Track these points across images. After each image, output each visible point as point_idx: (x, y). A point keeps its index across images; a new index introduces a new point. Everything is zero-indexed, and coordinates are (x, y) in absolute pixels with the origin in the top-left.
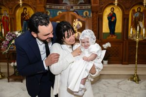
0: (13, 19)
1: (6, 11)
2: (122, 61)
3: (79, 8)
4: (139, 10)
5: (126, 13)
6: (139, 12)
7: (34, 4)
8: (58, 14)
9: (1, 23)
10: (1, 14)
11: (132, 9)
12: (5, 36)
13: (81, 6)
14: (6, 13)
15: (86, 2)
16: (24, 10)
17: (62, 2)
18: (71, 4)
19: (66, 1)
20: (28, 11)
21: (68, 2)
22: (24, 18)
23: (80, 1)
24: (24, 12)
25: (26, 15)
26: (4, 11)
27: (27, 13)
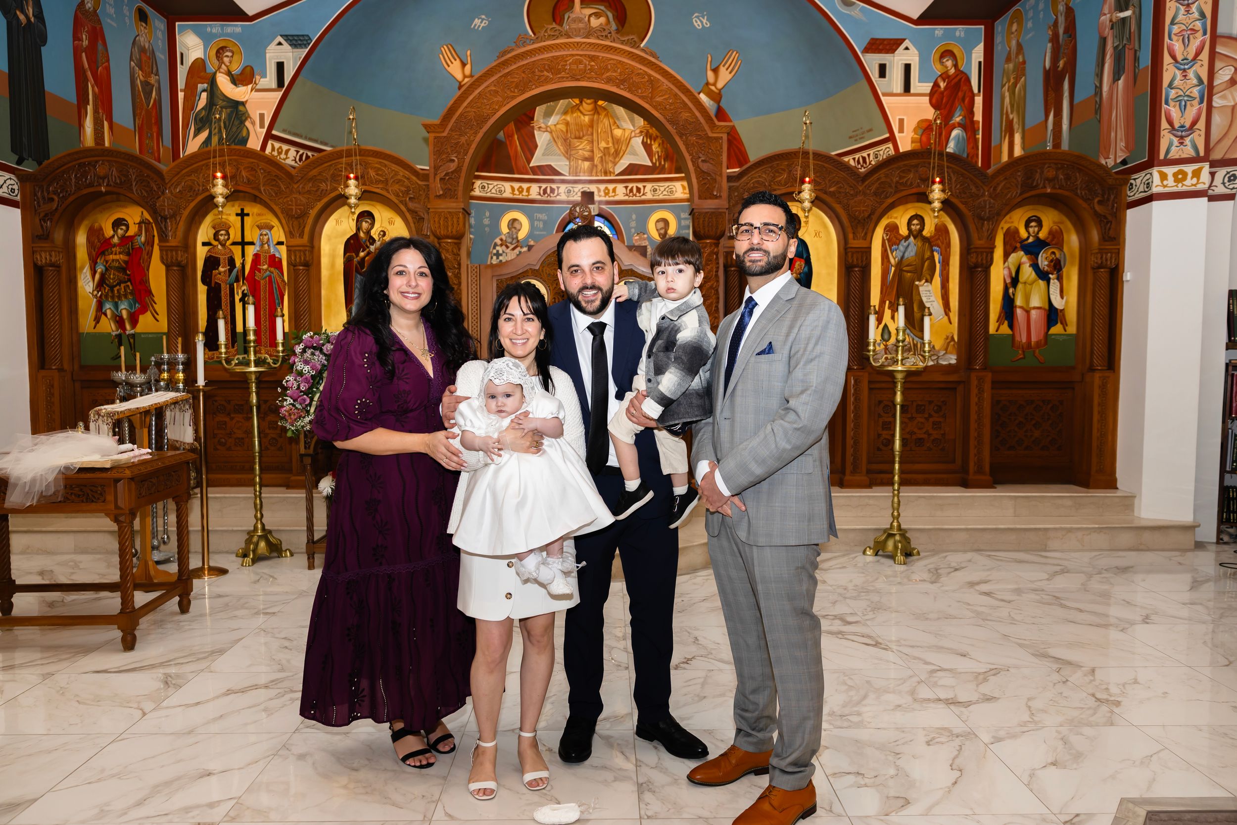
0: (307, 265)
2: (843, 472)
3: (621, 192)
4: (915, 227)
5: (855, 243)
6: (918, 235)
7: (412, 196)
8: (504, 229)
9: (241, 289)
10: (243, 243)
11: (884, 222)
12: (290, 351)
13: (634, 185)
14: (269, 239)
15: (660, 163)
16: (361, 224)
17: (529, 162)
18: (576, 173)
19: (550, 157)
20: (380, 229)
21: (561, 164)
22: (359, 262)
23: (629, 156)
24: (361, 232)
25: (368, 247)
26: (260, 228)
27: (376, 237)
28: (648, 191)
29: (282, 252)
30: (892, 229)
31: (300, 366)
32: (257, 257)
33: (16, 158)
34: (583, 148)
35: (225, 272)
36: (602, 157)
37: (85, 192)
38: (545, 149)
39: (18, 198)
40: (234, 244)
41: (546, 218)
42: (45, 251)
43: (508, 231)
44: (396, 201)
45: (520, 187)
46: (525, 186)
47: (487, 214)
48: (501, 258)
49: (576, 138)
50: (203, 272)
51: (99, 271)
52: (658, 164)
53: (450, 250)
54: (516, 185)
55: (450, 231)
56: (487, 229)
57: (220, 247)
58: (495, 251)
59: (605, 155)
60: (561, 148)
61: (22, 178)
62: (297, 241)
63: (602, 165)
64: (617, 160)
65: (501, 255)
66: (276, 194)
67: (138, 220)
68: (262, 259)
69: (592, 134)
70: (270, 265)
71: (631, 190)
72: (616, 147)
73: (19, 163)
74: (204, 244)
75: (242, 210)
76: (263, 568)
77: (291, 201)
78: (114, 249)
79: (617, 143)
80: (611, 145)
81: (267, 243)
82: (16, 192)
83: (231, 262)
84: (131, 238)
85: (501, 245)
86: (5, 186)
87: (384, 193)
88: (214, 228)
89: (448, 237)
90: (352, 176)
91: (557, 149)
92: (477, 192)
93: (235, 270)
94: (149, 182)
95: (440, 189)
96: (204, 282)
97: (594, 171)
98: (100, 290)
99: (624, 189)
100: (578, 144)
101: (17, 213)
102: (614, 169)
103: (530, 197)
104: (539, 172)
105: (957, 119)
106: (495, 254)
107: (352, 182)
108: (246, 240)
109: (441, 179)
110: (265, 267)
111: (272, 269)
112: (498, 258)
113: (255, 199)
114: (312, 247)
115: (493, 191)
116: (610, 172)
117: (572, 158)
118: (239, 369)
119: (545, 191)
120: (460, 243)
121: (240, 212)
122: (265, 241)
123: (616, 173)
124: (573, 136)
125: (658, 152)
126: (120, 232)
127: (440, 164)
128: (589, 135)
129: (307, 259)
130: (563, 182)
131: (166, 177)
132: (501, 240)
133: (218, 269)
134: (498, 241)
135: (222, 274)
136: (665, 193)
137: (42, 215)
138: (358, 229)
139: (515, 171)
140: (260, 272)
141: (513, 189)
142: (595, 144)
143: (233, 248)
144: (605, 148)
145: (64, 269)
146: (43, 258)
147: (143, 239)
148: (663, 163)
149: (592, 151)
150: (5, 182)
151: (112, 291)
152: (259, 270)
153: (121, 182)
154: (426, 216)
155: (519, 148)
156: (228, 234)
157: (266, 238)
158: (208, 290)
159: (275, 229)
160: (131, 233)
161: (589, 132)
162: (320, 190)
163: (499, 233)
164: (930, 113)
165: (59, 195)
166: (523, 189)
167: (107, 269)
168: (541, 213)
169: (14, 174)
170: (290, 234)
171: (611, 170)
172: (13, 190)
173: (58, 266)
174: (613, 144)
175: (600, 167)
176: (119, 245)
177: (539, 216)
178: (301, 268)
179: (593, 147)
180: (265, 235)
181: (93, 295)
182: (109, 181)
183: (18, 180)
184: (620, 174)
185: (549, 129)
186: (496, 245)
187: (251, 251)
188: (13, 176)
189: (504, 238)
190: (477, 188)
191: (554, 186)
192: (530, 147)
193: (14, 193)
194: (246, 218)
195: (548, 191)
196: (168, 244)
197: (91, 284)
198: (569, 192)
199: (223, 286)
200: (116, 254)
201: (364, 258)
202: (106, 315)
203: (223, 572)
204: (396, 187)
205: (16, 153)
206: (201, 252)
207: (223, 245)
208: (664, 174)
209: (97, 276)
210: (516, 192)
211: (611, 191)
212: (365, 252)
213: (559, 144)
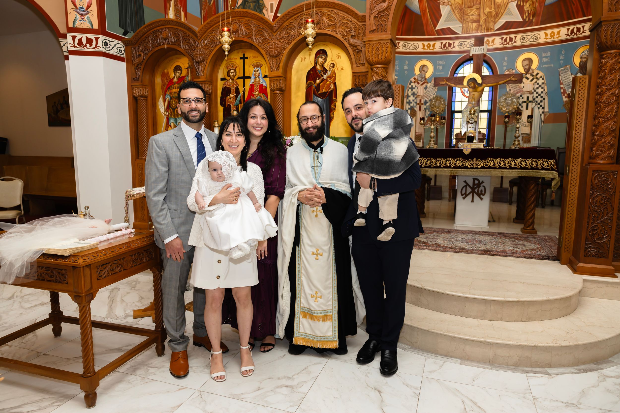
0: (283, 90)
1: (260, 66)
3: (498, 42)
7: (353, 34)
8: (417, 72)
10: (244, 78)
13: (508, 36)
14: (259, 74)
15: (529, 19)
16: (318, 59)
17: (435, 27)
18: (467, 32)
19: (449, 22)
20: (331, 62)
21: (457, 27)
22: (316, 87)
23: (506, 16)
24: (318, 65)
25: (322, 76)
26: (254, 66)
27: (327, 68)
28: (518, 40)
29: (266, 83)
32: (252, 85)
33: (123, 31)
34: (472, 13)
35: (234, 97)
36: (486, 19)
37: (157, 49)
38: (447, 17)
39: (124, 56)
40: (239, 78)
41: (444, 63)
42: (138, 88)
43: (419, 73)
44: (342, 39)
45: (429, 44)
46: (432, 43)
47: (407, 63)
48: (414, 90)
49: (468, 7)
50: (221, 98)
51: (167, 99)
52: (527, 20)
53: (380, 74)
54: (426, 43)
55: (380, 58)
56: (406, 72)
57: (231, 81)
58: (410, 86)
59: (488, 17)
60: (458, 15)
61: (126, 43)
62: (275, 74)
63: (486, 25)
64: (497, 19)
65: (414, 88)
66: (263, 41)
67: (187, 66)
68: (255, 88)
69: (480, 3)
70: (260, 92)
71: (506, 40)
72: (497, 11)
73: (125, 34)
74: (222, 79)
75: (244, 55)
77: (272, 45)
78: (174, 85)
79: (498, 8)
80: (493, 9)
81: (258, 76)
82: (123, 52)
83: (237, 90)
84: (183, 78)
85: (415, 82)
86: (115, 48)
87: (333, 34)
88: (227, 68)
89: (378, 63)
90: (310, 20)
91: (455, 16)
92: (401, 49)
93: (239, 96)
94: (190, 40)
95: (374, 25)
96: (221, 104)
97: (480, 29)
98: (168, 111)
99: (501, 40)
100: (470, 11)
101: (123, 65)
102: (494, 26)
103: (435, 50)
104: (442, 34)
106: (410, 88)
107: (310, 25)
108: (246, 75)
109: (375, 17)
110: (257, 93)
111: (261, 94)
112: (412, 91)
113: (251, 47)
114: (286, 78)
115: (411, 48)
116: (491, 29)
117: (465, 22)
119: (445, 46)
120: (387, 68)
121: (242, 56)
122: (257, 75)
123: (495, 29)
124: (466, 7)
125: (528, 11)
126: (178, 74)
127: (374, 5)
128: (478, 4)
129: (281, 86)
130: (457, 38)
131: (198, 35)
132: (415, 79)
133: (229, 95)
134: (413, 80)
135: (232, 99)
136: (531, 40)
137: (136, 65)
138: (316, 63)
139: (426, 33)
140: (253, 96)
141: (424, 45)
142: (482, 10)
143: (238, 81)
144: (488, 12)
145: (149, 99)
146: (137, 92)
147: (189, 78)
148: (531, 18)
149: (479, 16)
150: (115, 45)
151: (174, 112)
152: (253, 95)
153: (175, 41)
154: (363, 49)
155: (429, 18)
156: (235, 72)
157: (257, 73)
158: (224, 110)
159: (263, 66)
160: (183, 75)
161: (478, 2)
162: (291, 36)
163: (414, 74)
165: (144, 52)
166: (430, 45)
167: (171, 98)
168: (441, 60)
169: (121, 41)
170: (271, 68)
171: (492, 27)
172: (120, 51)
173: (146, 97)
174: (495, 8)
175: (484, 26)
176: (177, 83)
177: (440, 62)
178: (278, 92)
179: (480, 13)
180: (257, 71)
181: (164, 114)
182: (168, 41)
183: (124, 45)
184: (498, 29)
185: (450, 3)
186: (411, 82)
188: (120, 42)
189: (416, 78)
190: (401, 46)
191: (451, 42)
192: (437, 16)
193: (121, 52)
194: (246, 60)
195: (447, 45)
196: (200, 80)
197: (163, 107)
198: (461, 44)
199: (232, 106)
200: (175, 89)
201: (319, 84)
202: (171, 126)
204: (342, 29)
205: (123, 29)
206: (220, 85)
207: (233, 80)
208: (532, 26)
209: (166, 103)
210: (426, 48)
211: (491, 42)
212: (320, 80)
213: (456, 13)
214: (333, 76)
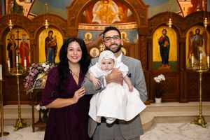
0: (35, 45)
1: (25, 35)
4: (198, 32)
5: (182, 37)
7: (63, 26)
9: (18, 51)
10: (18, 40)
11: (189, 31)
12: (28, 69)
14: (25, 38)
17: (92, 21)
18: (103, 23)
19: (96, 20)
20: (55, 35)
23: (115, 19)
25: (51, 40)
26: (23, 35)
27: (53, 37)
28: (120, 27)
29: (29, 42)
30: (191, 33)
31: (30, 73)
34: (104, 17)
35: (13, 47)
38: (95, 18)
40: (16, 40)
41: (96, 34)
43: (87, 37)
46: (91, 27)
47: (82, 33)
50: (8, 47)
54: (89, 26)
56: (82, 36)
57: (12, 40)
59: (109, 19)
62: (32, 39)
64: (112, 20)
66: (27, 26)
70: (25, 45)
75: (18, 31)
76: (20, 131)
77: (31, 28)
83: (15, 44)
85: (86, 40)
87: (55, 25)
88: (10, 35)
90: (46, 20)
91: (98, 18)
92: (79, 28)
93: (16, 47)
103: (92, 29)
105: (198, 7)
107: (46, 22)
109: (71, 21)
113: (21, 28)
115: (83, 28)
117: (102, 20)
118: (13, 74)
119: (95, 28)
123: (112, 23)
127: (70, 17)
129: (35, 43)
130: (100, 25)
133: (11, 46)
136: (124, 28)
138: (49, 35)
142: (107, 16)
149: (106, 18)
152: (23, 47)
154: (67, 31)
155: (89, 18)
158: (9, 52)
159: (27, 36)
162: (38, 25)
164: (192, 6)
170: (30, 37)
175: (108, 22)
177: (94, 34)
185: (96, 13)
187: (20, 42)
191: (98, 26)
194: (19, 33)
198: (101, 28)
199: (13, 51)
201: (50, 43)
203: (8, 134)
204: (59, 24)
206: (7, 42)
210: (89, 28)
214: (56, 40)
